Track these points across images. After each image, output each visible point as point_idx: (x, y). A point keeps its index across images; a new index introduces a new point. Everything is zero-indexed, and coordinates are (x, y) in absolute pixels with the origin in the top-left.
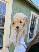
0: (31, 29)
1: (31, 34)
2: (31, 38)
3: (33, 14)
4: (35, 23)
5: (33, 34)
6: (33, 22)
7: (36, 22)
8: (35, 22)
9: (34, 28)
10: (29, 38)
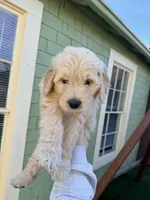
0: (106, 115)
1: (106, 134)
2: (109, 149)
3: (115, 62)
4: (124, 95)
5: (113, 135)
6: (115, 90)
7: (125, 89)
8: (121, 91)
9: (118, 112)
10: (101, 151)
